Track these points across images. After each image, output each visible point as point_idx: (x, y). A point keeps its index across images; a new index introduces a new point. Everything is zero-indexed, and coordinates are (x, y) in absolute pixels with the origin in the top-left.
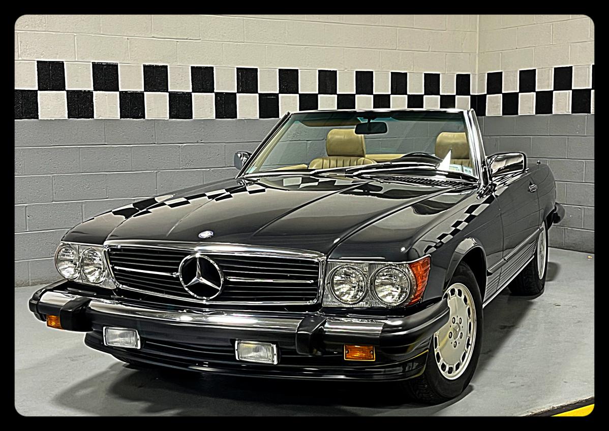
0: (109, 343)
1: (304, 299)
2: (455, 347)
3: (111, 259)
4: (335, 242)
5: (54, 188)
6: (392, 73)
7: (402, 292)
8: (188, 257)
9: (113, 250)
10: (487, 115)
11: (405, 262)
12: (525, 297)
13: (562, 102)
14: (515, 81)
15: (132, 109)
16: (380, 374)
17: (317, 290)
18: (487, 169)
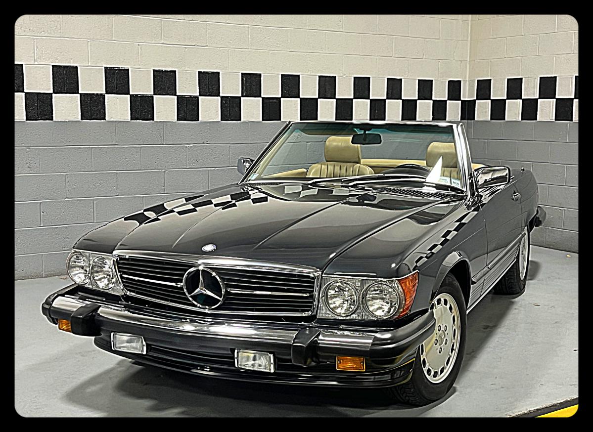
0: (116, 348)
1: (300, 311)
2: (440, 353)
3: (119, 268)
4: (331, 256)
5: (67, 186)
6: (388, 79)
7: (391, 307)
8: (192, 269)
9: (121, 259)
10: (476, 119)
11: (395, 279)
12: (508, 296)
13: (547, 109)
14: (503, 89)
15: (142, 111)
16: (370, 381)
17: (312, 303)
18: (474, 181)
